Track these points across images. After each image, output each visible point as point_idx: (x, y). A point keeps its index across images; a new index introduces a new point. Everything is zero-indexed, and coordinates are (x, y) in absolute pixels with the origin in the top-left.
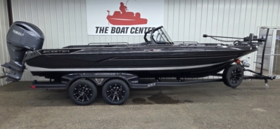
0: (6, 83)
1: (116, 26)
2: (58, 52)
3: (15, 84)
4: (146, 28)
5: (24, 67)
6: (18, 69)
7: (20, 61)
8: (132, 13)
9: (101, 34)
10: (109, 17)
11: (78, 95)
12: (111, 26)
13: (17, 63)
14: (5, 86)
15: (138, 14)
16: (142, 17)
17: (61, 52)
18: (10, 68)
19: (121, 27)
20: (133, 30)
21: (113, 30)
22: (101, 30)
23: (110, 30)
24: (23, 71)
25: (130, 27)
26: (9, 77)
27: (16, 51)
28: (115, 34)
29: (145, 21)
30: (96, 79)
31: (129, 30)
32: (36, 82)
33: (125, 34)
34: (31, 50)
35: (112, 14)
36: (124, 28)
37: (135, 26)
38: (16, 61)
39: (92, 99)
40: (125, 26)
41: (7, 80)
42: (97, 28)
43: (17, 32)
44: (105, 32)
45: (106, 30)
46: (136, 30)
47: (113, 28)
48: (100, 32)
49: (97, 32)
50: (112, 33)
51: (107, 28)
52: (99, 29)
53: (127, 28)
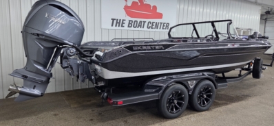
1: (134, 19)
8: (149, 6)
9: (117, 28)
10: (126, 8)
12: (128, 18)
15: (155, 7)
16: (158, 11)
17: (155, 48)
19: (139, 20)
20: (150, 25)
24: (48, 81)
25: (147, 20)
28: (132, 28)
29: (160, 16)
30: (189, 82)
31: (146, 24)
33: (142, 29)
35: (129, 4)
36: (141, 22)
37: (152, 20)
39: (184, 107)
40: (142, 20)
42: (113, 20)
44: (122, 26)
45: (123, 23)
47: (130, 21)
48: (116, 26)
49: (112, 25)
50: (129, 27)
51: (123, 20)
52: (115, 21)
53: (144, 22)
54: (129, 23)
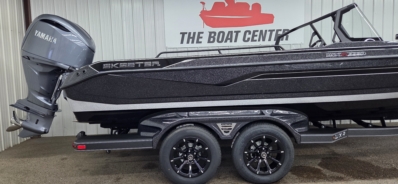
0: (19, 141)
1: (217, 30)
2: (137, 67)
3: (34, 143)
4: (271, 31)
5: (55, 108)
6: (45, 111)
7: (48, 95)
8: (246, 5)
9: (190, 45)
10: (204, 14)
11: (178, 163)
12: (207, 29)
13: (41, 99)
14: (15, 146)
15: (257, 6)
16: (264, 11)
17: (143, 66)
18: (27, 109)
19: (226, 30)
20: (248, 36)
21: (212, 38)
22: (189, 38)
23: (205, 37)
24: (53, 115)
25: (243, 29)
26: (26, 128)
27: (41, 73)
29: (269, 19)
30: (219, 125)
31: (241, 36)
32: (83, 136)
34: (70, 71)
35: (209, 7)
36: (231, 33)
37: (252, 28)
38: (41, 94)
39: (211, 170)
40: (234, 29)
41: (21, 135)
42: (183, 34)
43: (43, 35)
44: (198, 42)
45: (199, 37)
46: (254, 36)
47: (210, 33)
48: (188, 42)
49: (182, 42)
50: (209, 42)
51: (199, 33)
52: (186, 36)
53: (237, 32)
54: (210, 37)
